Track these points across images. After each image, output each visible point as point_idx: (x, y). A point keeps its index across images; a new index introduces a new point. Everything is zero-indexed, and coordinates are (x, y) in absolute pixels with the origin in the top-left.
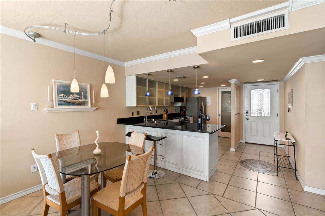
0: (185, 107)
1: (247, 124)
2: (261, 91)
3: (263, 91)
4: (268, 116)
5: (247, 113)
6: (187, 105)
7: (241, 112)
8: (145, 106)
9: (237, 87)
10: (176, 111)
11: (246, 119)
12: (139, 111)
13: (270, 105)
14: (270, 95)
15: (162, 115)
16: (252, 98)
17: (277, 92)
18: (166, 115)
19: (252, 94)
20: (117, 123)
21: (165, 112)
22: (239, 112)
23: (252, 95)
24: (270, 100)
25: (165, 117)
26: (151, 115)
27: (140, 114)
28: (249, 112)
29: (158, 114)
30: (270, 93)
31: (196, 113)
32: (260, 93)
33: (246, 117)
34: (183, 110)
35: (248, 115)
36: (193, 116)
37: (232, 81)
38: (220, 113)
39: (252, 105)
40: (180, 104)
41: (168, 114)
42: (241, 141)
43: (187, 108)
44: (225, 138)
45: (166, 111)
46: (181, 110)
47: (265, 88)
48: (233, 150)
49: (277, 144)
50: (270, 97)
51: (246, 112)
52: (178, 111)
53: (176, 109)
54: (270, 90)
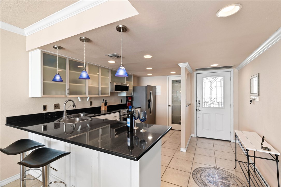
0: (132, 98)
1: (199, 116)
2: (213, 79)
3: (216, 79)
4: (221, 107)
5: (198, 104)
6: (134, 95)
7: (192, 102)
8: (64, 96)
9: (188, 73)
10: (121, 102)
11: (198, 110)
12: (59, 104)
13: (223, 95)
14: (223, 83)
15: (100, 108)
16: (204, 86)
17: (231, 80)
18: (104, 108)
19: (204, 82)
20: (6, 125)
21: (104, 104)
22: (190, 103)
23: (204, 84)
24: (223, 89)
25: (103, 109)
26: (75, 109)
27: (60, 107)
28: (201, 103)
29: (93, 106)
30: (223, 81)
31: (143, 104)
32: (212, 82)
33: (198, 108)
34: (129, 100)
35: (199, 107)
36: (140, 107)
37: (183, 66)
38: (170, 104)
39: (204, 95)
40: (124, 94)
41: (108, 106)
42: (193, 135)
43: (134, 99)
44: (176, 131)
45: (104, 102)
46: (127, 101)
47: (217, 76)
48: (183, 150)
49: (249, 156)
50: (223, 86)
51: (197, 102)
52: (124, 102)
53: (121, 100)
54: (223, 78)
